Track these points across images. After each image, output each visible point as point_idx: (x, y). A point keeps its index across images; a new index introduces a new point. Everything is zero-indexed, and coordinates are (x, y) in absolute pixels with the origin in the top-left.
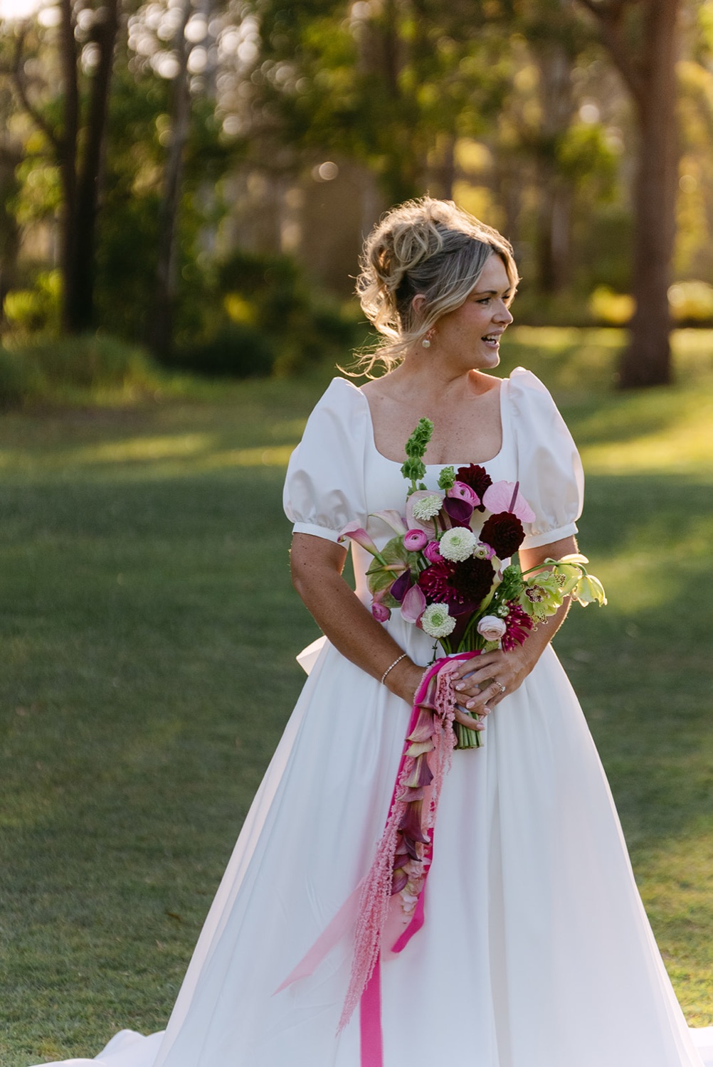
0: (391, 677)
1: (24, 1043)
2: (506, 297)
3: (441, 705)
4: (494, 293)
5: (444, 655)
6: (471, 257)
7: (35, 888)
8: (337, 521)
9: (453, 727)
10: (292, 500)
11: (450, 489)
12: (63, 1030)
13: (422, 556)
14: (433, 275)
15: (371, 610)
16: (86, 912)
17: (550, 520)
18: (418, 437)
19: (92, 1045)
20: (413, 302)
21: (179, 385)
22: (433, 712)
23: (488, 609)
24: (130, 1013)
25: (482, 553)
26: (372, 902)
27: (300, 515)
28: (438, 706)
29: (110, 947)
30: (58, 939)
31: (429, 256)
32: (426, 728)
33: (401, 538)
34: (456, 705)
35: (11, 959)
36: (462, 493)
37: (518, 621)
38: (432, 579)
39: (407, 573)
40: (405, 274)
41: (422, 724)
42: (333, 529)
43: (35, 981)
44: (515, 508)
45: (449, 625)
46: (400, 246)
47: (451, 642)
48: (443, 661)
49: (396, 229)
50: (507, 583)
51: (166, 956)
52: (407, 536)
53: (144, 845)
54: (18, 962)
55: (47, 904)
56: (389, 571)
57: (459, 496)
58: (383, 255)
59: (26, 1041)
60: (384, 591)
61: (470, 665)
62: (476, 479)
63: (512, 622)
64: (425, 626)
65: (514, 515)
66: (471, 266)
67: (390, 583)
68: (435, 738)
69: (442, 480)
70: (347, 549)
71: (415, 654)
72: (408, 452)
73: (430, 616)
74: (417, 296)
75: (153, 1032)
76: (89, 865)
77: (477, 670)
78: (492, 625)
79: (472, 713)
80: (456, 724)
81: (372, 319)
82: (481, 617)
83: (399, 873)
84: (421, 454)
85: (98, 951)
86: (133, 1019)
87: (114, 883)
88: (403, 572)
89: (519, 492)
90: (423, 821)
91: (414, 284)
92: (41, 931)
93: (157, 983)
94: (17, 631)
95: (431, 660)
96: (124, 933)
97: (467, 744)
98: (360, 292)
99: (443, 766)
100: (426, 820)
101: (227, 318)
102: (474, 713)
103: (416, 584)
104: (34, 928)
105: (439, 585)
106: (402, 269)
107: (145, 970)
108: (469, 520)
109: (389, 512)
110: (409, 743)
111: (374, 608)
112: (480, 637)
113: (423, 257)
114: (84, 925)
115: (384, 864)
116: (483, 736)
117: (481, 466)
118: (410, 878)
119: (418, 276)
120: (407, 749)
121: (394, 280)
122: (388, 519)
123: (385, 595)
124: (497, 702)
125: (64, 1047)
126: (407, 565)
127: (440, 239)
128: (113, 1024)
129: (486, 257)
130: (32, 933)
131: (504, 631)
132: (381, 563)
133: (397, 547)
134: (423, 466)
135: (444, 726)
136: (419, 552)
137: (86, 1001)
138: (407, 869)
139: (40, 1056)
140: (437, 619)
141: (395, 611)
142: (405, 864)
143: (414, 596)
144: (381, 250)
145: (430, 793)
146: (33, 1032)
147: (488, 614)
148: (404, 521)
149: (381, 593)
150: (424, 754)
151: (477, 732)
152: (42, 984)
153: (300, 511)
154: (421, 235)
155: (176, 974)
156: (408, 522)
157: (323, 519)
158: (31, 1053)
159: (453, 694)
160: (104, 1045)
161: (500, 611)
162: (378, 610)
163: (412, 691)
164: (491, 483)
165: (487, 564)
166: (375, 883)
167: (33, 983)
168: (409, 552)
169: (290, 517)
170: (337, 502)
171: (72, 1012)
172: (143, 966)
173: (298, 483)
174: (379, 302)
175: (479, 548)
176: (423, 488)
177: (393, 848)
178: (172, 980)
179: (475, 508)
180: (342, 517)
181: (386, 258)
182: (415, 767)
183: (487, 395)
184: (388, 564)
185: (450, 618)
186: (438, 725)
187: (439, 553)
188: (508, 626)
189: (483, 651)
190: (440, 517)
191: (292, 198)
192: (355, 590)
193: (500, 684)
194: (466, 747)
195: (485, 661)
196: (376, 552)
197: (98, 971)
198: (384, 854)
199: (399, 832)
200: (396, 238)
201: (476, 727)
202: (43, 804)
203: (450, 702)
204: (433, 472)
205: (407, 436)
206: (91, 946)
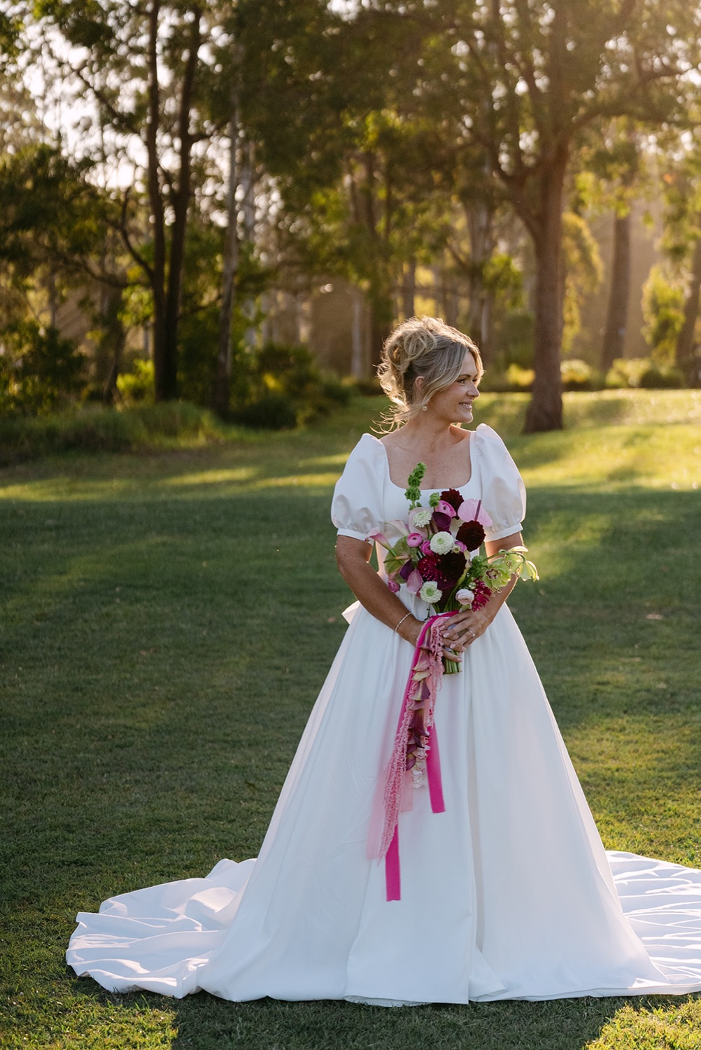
0: (401, 628)
1: (159, 869)
2: (475, 380)
3: (434, 647)
4: (469, 376)
5: (435, 614)
6: (455, 353)
7: (159, 769)
8: (365, 527)
9: (442, 661)
10: (337, 515)
11: (436, 507)
12: (183, 860)
13: (419, 549)
14: (431, 362)
15: (387, 584)
16: (193, 783)
17: (504, 522)
18: (417, 474)
19: (202, 869)
20: (416, 382)
21: (234, 433)
22: (429, 651)
23: (462, 583)
24: (226, 848)
25: (457, 549)
26: (394, 776)
27: (342, 524)
28: (432, 647)
29: (211, 806)
30: (176, 801)
31: (427, 351)
32: (425, 662)
33: (405, 538)
34: (444, 647)
35: (146, 815)
36: (445, 508)
37: (482, 592)
38: (426, 565)
39: (410, 561)
40: (411, 363)
41: (422, 660)
42: (363, 533)
43: (163, 828)
44: (479, 517)
45: (438, 595)
46: (408, 345)
47: (440, 606)
48: (435, 618)
49: (405, 334)
50: (474, 567)
51: (248, 810)
52: (410, 537)
53: (229, 738)
54: (152, 816)
55: (167, 778)
56: (399, 560)
57: (443, 511)
58: (396, 351)
59: (159, 868)
60: (395, 573)
61: (452, 620)
62: (453, 499)
63: (478, 593)
64: (422, 596)
65: (478, 523)
66: (456, 359)
67: (399, 568)
68: (431, 668)
69: (431, 501)
70: (373, 545)
71: (417, 613)
72: (410, 484)
73: (425, 590)
74: (418, 377)
75: (242, 861)
76: (194, 753)
77: (457, 623)
78: (465, 595)
79: (454, 651)
80: (444, 659)
81: (388, 393)
82: (458, 590)
83: (410, 756)
84: (418, 485)
85: (203, 808)
86: (228, 853)
87: (211, 764)
88: (407, 560)
89: (481, 506)
90: (425, 722)
91: (416, 370)
92: (165, 797)
93: (242, 828)
94: (138, 600)
95: (426, 617)
96: (219, 796)
97: (451, 671)
98: (380, 376)
99: (436, 686)
100: (427, 722)
101: (267, 389)
102: (456, 651)
103: (416, 569)
104: (161, 794)
105: (431, 570)
106: (409, 359)
107: (234, 820)
108: (449, 527)
109: (398, 521)
110: (413, 672)
111: (389, 583)
112: (458, 602)
113: (423, 352)
114: (193, 792)
115: (401, 751)
116: (461, 665)
117: (456, 490)
118: (417, 759)
119: (419, 364)
120: (413, 676)
121: (403, 368)
122: (397, 525)
123: (396, 575)
124: (470, 643)
125: (184, 871)
126: (410, 556)
127: (435, 340)
128: (215, 855)
129: (465, 353)
130: (159, 798)
131: (473, 599)
132: (393, 555)
133: (403, 545)
134: (419, 492)
135: (436, 660)
136: (418, 547)
137: (197, 841)
138: (416, 754)
139: (169, 877)
140: (429, 592)
141: (403, 585)
142: (414, 750)
143: (415, 576)
144: (395, 347)
145: (429, 703)
146: (164, 862)
147: (463, 588)
148: (407, 526)
149: (393, 574)
150: (424, 679)
151: (457, 663)
152: (167, 831)
153: (342, 521)
154: (423, 338)
155: (254, 822)
156: (410, 528)
157: (356, 527)
158: (163, 875)
159: (441, 639)
160: (211, 870)
161: (470, 586)
162: (392, 586)
163: (414, 637)
164: (463, 501)
165: (462, 554)
166: (395, 763)
167: (161, 830)
168: (411, 548)
169: (336, 525)
170: (365, 515)
171: (188, 848)
172: (232, 817)
173: (340, 503)
174: (392, 382)
175: (455, 546)
176: (419, 505)
177: (406, 740)
178: (252, 826)
179: (453, 517)
180: (368, 525)
181: (398, 353)
182: (419, 686)
183: (462, 443)
184: (398, 556)
185: (438, 590)
186: (432, 660)
187: (430, 549)
188: (475, 595)
189: (461, 610)
190: (431, 524)
191: (306, 307)
192: (378, 571)
193: (472, 632)
194: (451, 673)
195: (461, 617)
196: (389, 548)
197: (203, 821)
198: (400, 744)
199: (409, 730)
200: (405, 340)
201: (456, 659)
202: (161, 713)
203: (439, 644)
204: (426, 494)
205: (410, 472)
206: (198, 805)
